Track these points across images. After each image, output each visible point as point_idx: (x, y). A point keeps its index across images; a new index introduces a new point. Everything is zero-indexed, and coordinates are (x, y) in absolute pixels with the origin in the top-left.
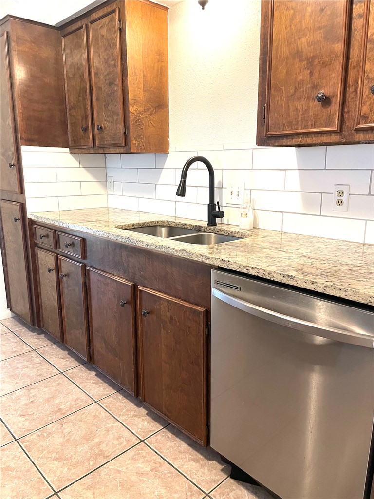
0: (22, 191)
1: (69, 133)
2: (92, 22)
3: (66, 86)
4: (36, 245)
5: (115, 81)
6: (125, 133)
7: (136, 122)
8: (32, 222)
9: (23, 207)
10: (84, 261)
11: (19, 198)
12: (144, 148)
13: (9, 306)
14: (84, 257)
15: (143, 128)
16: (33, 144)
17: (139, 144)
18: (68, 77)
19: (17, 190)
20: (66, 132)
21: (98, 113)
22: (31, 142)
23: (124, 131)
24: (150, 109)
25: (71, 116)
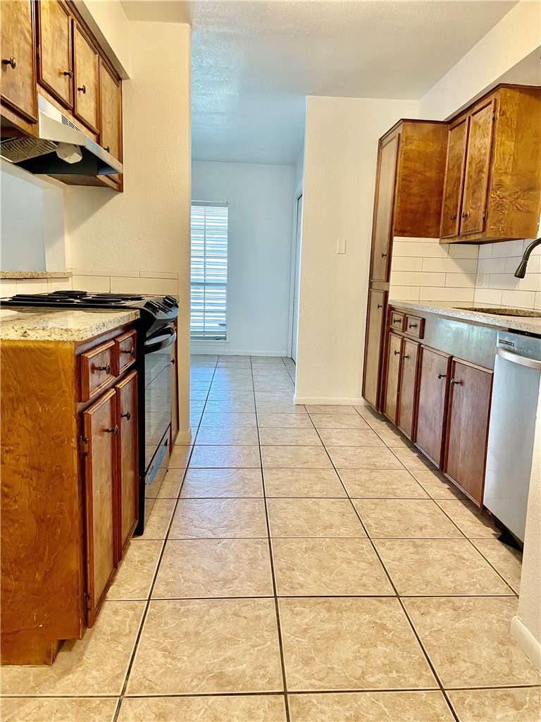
0: (388, 280)
1: (441, 223)
2: (473, 115)
3: (446, 177)
4: (391, 330)
5: (483, 168)
6: (484, 219)
7: (498, 207)
8: (392, 308)
9: (386, 294)
10: (421, 341)
11: (384, 286)
12: (504, 234)
13: (363, 395)
14: (422, 337)
15: (506, 212)
16: (405, 234)
17: (499, 229)
18: (448, 169)
19: (384, 278)
20: (439, 223)
21: (466, 201)
22: (402, 233)
23: (484, 216)
24: (518, 192)
25: (446, 206)
